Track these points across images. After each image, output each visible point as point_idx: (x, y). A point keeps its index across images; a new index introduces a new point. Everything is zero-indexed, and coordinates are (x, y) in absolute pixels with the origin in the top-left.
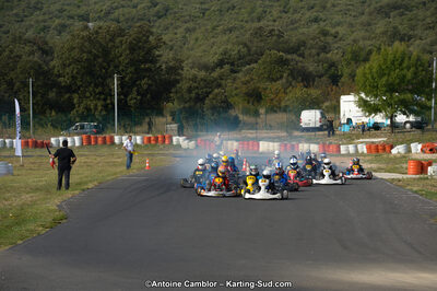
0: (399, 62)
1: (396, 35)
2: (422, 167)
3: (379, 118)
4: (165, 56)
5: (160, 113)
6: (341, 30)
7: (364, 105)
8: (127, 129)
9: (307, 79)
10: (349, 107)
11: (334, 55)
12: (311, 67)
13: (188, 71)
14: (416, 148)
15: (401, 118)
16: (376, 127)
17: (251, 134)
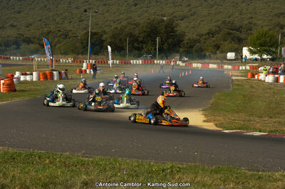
16: (256, 59)
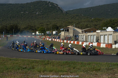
0: (42, 28)
1: (42, 26)
2: (44, 39)
3: (40, 34)
4: (19, 27)
5: (18, 33)
6: (37, 25)
7: (39, 32)
8: (15, 35)
9: (33, 30)
10: (37, 33)
11: (36, 28)
12: (34, 29)
13: (21, 29)
14: (44, 37)
15: (42, 34)
17: (27, 35)
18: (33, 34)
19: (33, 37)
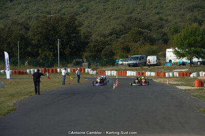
3: (185, 60)
9: (152, 41)
10: (170, 54)
11: (165, 30)
12: (154, 35)
14: (202, 74)
15: (195, 60)
16: (184, 64)
18: (152, 59)
19: (148, 74)
